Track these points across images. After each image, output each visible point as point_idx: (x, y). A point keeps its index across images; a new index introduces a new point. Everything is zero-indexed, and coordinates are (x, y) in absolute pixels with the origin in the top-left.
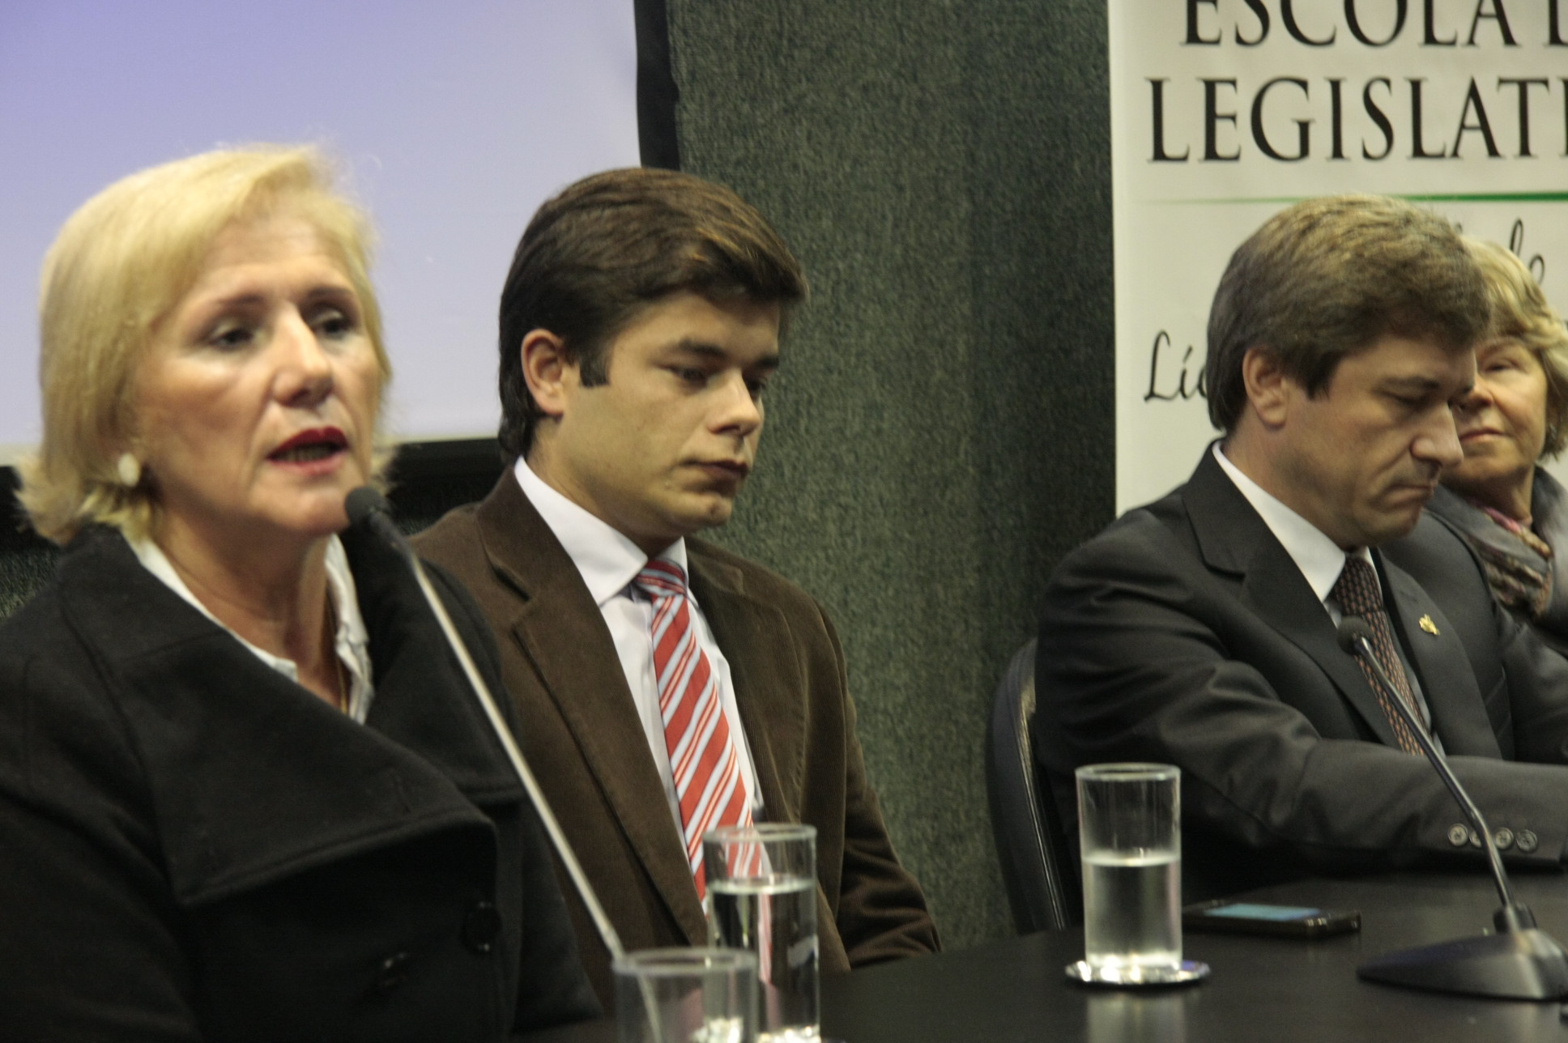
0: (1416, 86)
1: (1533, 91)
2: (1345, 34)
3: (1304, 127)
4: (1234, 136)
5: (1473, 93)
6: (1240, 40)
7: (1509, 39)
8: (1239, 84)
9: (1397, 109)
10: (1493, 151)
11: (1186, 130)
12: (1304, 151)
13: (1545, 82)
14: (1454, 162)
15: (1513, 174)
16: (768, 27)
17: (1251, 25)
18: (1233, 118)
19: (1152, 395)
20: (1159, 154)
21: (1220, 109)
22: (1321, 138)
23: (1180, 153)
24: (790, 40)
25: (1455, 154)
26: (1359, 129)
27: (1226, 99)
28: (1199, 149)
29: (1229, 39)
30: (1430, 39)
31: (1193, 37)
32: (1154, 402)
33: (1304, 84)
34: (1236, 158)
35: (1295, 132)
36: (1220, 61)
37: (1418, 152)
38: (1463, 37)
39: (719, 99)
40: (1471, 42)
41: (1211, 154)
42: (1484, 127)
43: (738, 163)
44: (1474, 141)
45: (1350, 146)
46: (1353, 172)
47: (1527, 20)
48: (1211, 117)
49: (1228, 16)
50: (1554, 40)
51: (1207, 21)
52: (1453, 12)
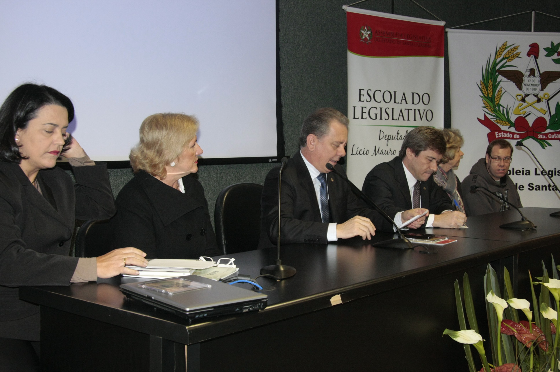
0: (393, 109)
1: (410, 110)
2: (383, 101)
3: (376, 114)
4: (365, 116)
5: (401, 111)
6: (367, 101)
7: (407, 103)
8: (367, 108)
9: (390, 112)
10: (404, 120)
11: (358, 114)
12: (376, 118)
13: (411, 109)
14: (398, 121)
15: (406, 123)
16: (296, 96)
17: (369, 99)
18: (366, 113)
19: (352, 154)
20: (354, 118)
21: (364, 111)
22: (379, 116)
23: (357, 118)
24: (299, 99)
25: (398, 120)
26: (384, 115)
28: (360, 117)
29: (365, 101)
30: (395, 102)
31: (360, 100)
32: (352, 155)
33: (376, 108)
34: (366, 119)
35: (375, 115)
36: (364, 104)
37: (393, 119)
38: (400, 102)
39: (288, 107)
40: (401, 103)
41: (362, 118)
42: (403, 116)
43: (291, 117)
44: (401, 118)
45: (383, 118)
46: (383, 122)
47: (409, 100)
48: (362, 112)
49: (365, 97)
50: (413, 103)
51: (362, 98)
52: (399, 99)
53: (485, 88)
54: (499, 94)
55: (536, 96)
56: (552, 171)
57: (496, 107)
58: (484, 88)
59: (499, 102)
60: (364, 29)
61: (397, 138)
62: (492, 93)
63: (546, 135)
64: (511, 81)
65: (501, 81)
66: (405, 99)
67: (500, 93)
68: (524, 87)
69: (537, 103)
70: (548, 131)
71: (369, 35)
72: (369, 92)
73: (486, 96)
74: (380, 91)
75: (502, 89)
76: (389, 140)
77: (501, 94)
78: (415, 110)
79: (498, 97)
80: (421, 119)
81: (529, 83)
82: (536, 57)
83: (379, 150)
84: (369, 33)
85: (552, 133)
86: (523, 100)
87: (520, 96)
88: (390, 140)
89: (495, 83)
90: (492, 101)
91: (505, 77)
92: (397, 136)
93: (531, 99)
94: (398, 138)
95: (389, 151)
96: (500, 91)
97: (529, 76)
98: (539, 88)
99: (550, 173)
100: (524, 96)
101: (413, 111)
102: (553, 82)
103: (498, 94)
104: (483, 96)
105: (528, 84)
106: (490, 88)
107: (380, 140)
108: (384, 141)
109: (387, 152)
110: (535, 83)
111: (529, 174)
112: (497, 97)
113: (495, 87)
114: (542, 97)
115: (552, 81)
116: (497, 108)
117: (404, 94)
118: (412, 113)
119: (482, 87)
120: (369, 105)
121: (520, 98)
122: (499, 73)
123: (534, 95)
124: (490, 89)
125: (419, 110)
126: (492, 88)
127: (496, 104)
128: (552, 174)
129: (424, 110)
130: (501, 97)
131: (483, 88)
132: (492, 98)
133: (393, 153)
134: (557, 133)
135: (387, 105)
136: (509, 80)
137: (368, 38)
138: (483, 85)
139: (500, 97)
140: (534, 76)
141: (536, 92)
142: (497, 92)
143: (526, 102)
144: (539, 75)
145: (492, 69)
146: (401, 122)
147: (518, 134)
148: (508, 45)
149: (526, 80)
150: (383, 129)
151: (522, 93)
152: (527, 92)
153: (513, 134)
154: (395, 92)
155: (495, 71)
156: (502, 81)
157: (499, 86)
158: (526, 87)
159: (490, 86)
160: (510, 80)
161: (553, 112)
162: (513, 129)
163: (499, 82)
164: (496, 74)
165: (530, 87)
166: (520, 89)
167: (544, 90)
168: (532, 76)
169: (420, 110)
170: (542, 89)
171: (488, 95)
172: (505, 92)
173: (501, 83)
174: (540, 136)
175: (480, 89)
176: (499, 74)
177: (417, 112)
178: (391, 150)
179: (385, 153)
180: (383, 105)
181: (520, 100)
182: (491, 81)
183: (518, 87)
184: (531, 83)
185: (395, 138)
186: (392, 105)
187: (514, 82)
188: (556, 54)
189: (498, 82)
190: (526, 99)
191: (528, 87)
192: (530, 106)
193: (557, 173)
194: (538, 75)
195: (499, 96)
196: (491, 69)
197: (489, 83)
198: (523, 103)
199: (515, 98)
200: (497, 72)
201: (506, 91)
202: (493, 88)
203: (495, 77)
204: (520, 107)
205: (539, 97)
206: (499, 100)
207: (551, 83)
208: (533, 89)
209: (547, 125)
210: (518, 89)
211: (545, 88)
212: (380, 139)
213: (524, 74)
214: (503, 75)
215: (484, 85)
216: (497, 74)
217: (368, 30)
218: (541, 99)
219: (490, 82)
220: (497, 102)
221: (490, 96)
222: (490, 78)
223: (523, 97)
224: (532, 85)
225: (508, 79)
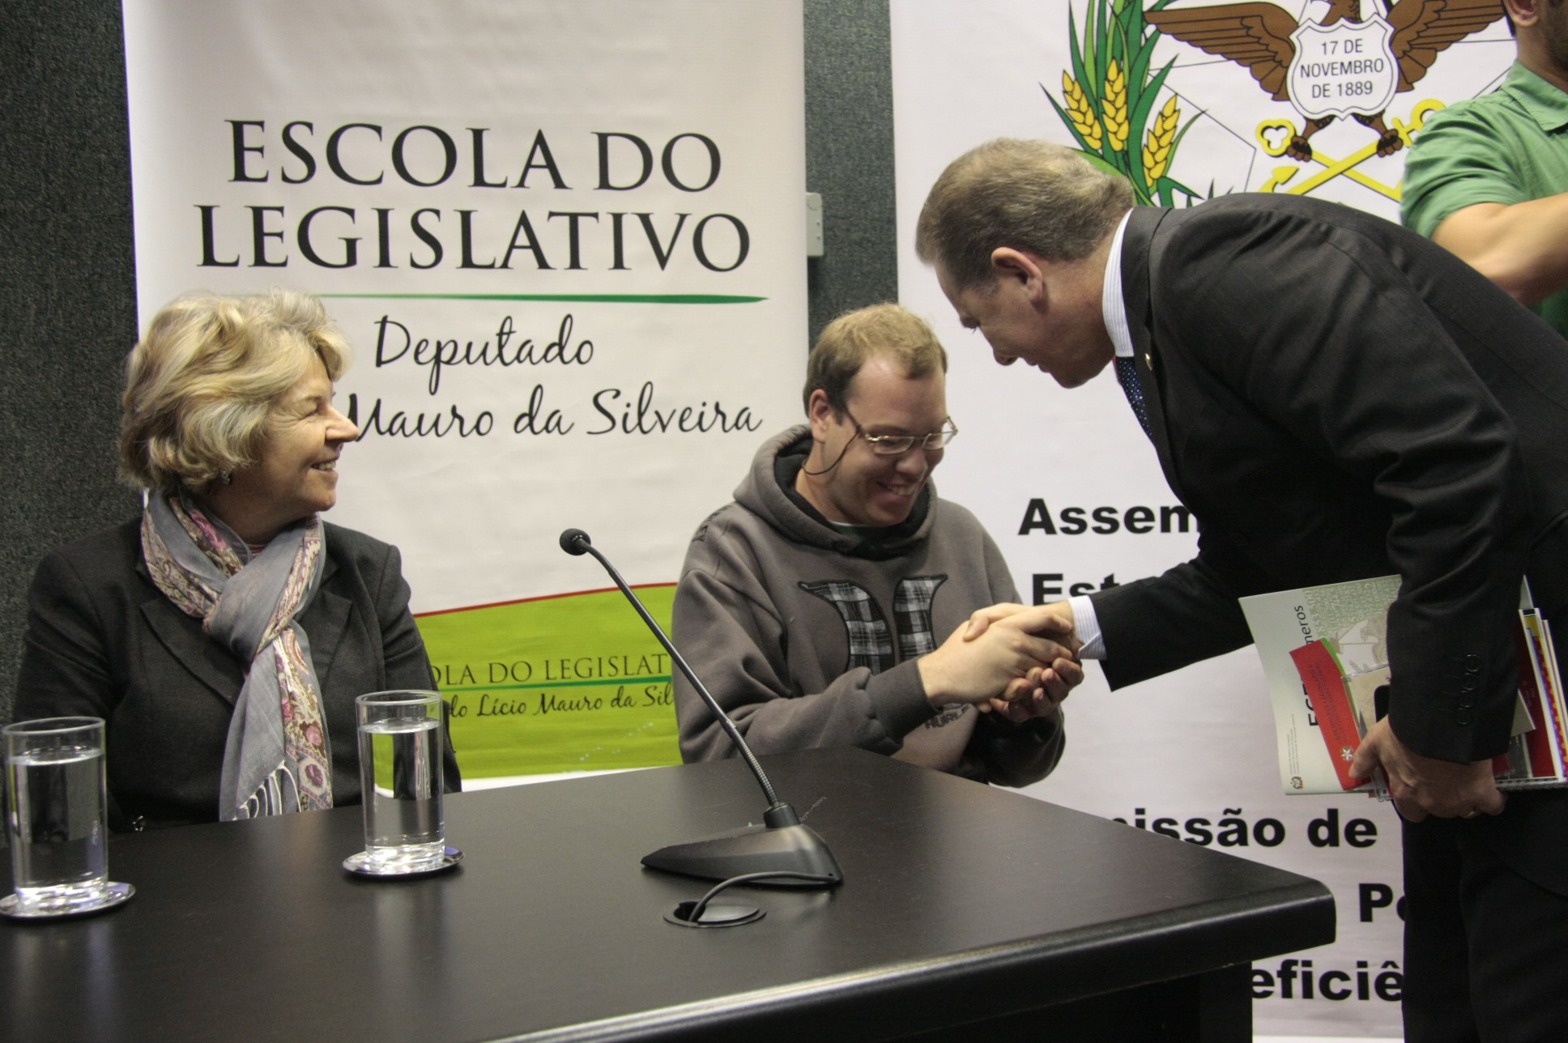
0: (466, 216)
1: (582, 220)
2: (392, 176)
3: (351, 244)
4: (281, 249)
5: (524, 221)
6: (286, 179)
7: (559, 183)
8: (285, 211)
9: (448, 232)
10: (543, 264)
12: (352, 260)
13: (594, 215)
14: (504, 271)
15: (561, 280)
17: (298, 169)
18: (280, 235)
20: (209, 259)
21: (268, 227)
22: (368, 251)
23: (228, 260)
25: (505, 265)
26: (404, 242)
27: (271, 222)
28: (249, 256)
29: (275, 177)
30: (479, 181)
31: (240, 175)
33: (350, 212)
34: (284, 264)
35: (342, 247)
36: (267, 194)
37: (467, 262)
38: (514, 180)
40: (521, 184)
41: (260, 260)
42: (535, 246)
44: (524, 257)
45: (397, 257)
46: (401, 277)
47: (579, 171)
48: (259, 235)
49: (274, 161)
50: (606, 188)
51: (254, 165)
52: (503, 161)
53: (1089, 105)
54: (1165, 131)
55: (1372, 121)
57: (1149, 198)
58: (1084, 106)
59: (1167, 168)
61: (500, 355)
62: (1125, 127)
64: (1229, 59)
65: (1170, 65)
66: (551, 165)
67: (1168, 125)
68: (1297, 82)
69: (1376, 156)
72: (299, 135)
73: (1096, 144)
74: (378, 129)
75: (1181, 104)
76: (443, 366)
77: (1175, 127)
78: (618, 219)
79: (1160, 147)
80: (663, 260)
81: (1326, 60)
83: (376, 414)
86: (1300, 149)
87: (1278, 128)
88: (448, 362)
89: (1142, 78)
90: (1128, 165)
91: (1193, 42)
92: (501, 347)
93: (1343, 141)
94: (509, 353)
95: (447, 417)
96: (1167, 113)
97: (1328, 21)
98: (1385, 78)
100: (1301, 128)
101: (609, 222)
102: (1471, 37)
103: (1159, 132)
104: (1080, 148)
105: (1320, 66)
106: (1112, 103)
107: (384, 366)
108: (410, 374)
109: (436, 424)
110: (1361, 57)
112: (1153, 146)
113: (1140, 98)
114: (1406, 122)
115: (1466, 34)
116: (1156, 199)
117: (540, 140)
118: (596, 232)
119: (1074, 105)
120: (297, 202)
121: (1280, 140)
122: (1156, 24)
123: (1356, 116)
124: (1117, 110)
125: (645, 219)
126: (1126, 102)
127: (1149, 182)
129: (683, 217)
130: (1173, 145)
131: (1078, 110)
132: (1125, 153)
133: (477, 427)
135: (420, 198)
136: (1219, 57)
138: (1077, 93)
139: (1171, 143)
140: (1355, 18)
141: (1368, 105)
142: (1151, 122)
143: (1314, 156)
144: (1384, 12)
145: (1124, 9)
146: (521, 278)
149: (1310, 46)
150: (400, 311)
151: (1291, 115)
152: (1318, 109)
154: (478, 135)
155: (1137, 18)
156: (1175, 64)
157: (1163, 88)
158: (1312, 80)
159: (1117, 94)
160: (1223, 54)
163: (1164, 71)
164: (1143, 30)
165: (1333, 81)
166: (1280, 93)
167: (1415, 85)
168: (1342, 21)
169: (652, 219)
170: (1406, 83)
171: (1104, 138)
172: (1196, 117)
173: (1172, 72)
175: (1064, 116)
176: (1159, 32)
177: (633, 226)
178: (459, 412)
179: (419, 428)
180: (402, 200)
181: (1283, 150)
182: (1120, 70)
183: (1265, 87)
184: (1340, 56)
185: (484, 353)
186: (457, 195)
187: (1241, 61)
189: (1154, 73)
190: (1315, 141)
191: (1321, 80)
192: (1341, 177)
194: (1379, 14)
195: (1164, 141)
196: (1118, 10)
197: (1106, 78)
198: (1301, 164)
199: (1254, 138)
200: (1148, 24)
201: (1203, 112)
202: (1132, 102)
203: (1141, 48)
204: (1283, 184)
205: (1389, 126)
206: (1168, 160)
207: (1455, 47)
208: (1352, 89)
210: (1270, 95)
211: (1421, 75)
212: (379, 363)
213: (1296, 18)
214: (1179, 36)
215: (1083, 92)
216: (1150, 30)
218: (1402, 135)
219: (1112, 73)
220: (1156, 173)
221: (1117, 146)
222: (1113, 58)
223: (1300, 133)
224: (1346, 68)
225: (1208, 49)
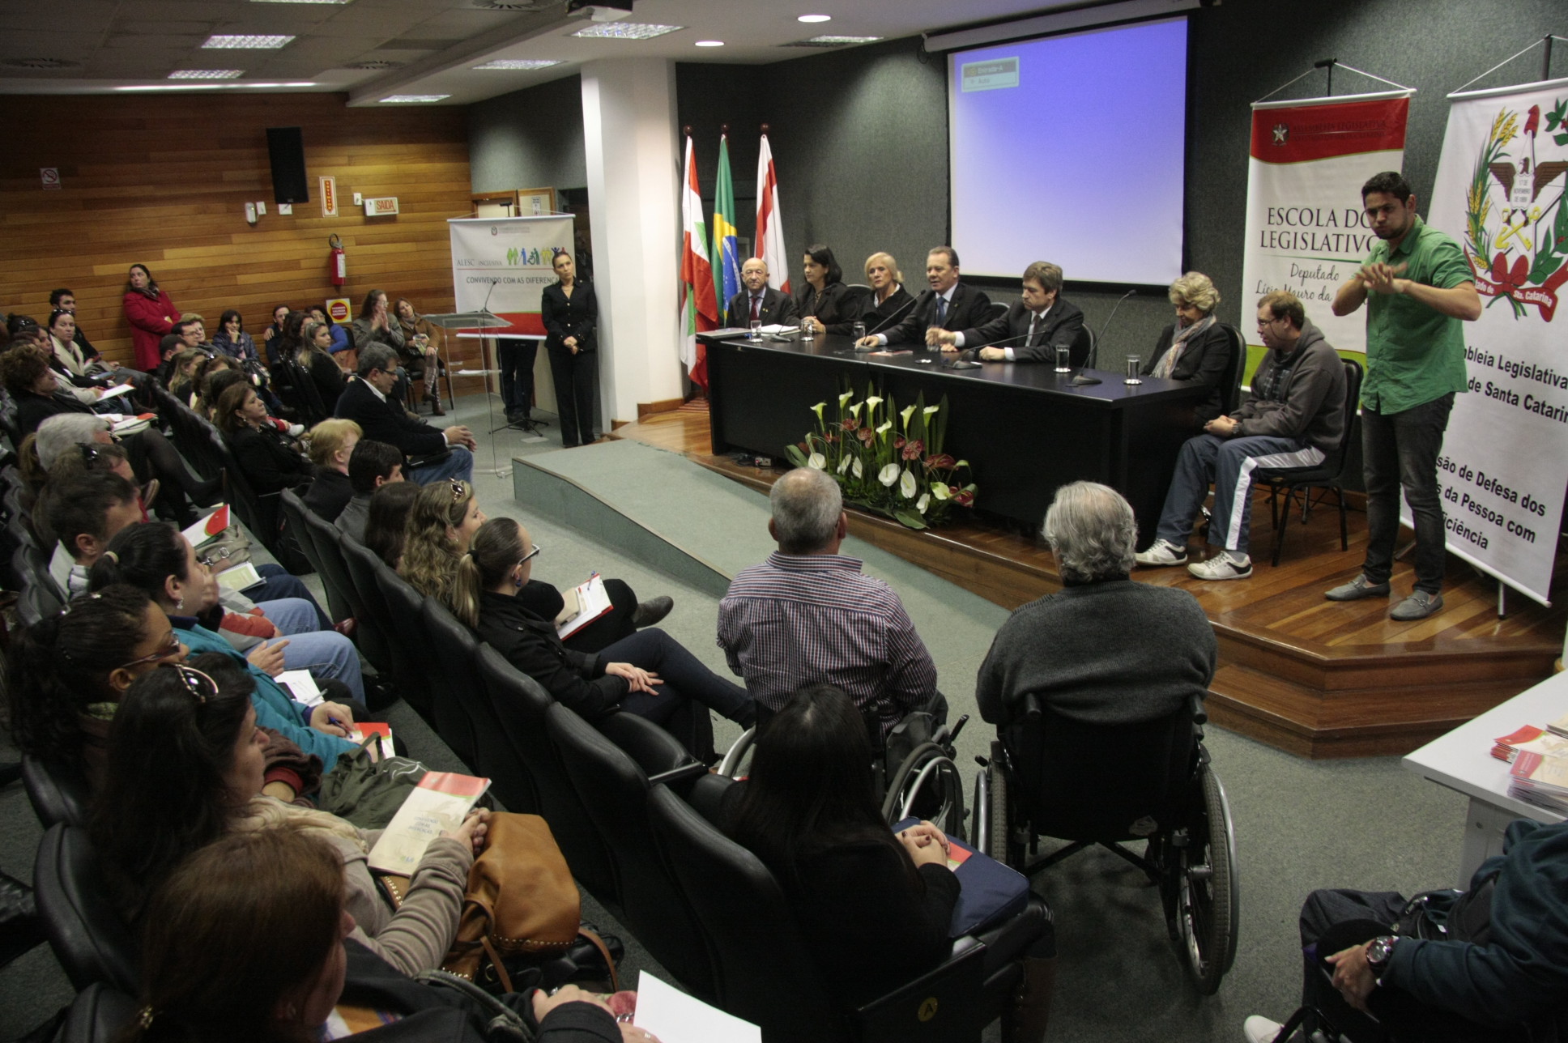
0: (1314, 235)
2: (1299, 223)
3: (1289, 242)
4: (1275, 243)
5: (1327, 237)
6: (1278, 224)
7: (1336, 225)
8: (1276, 232)
9: (1309, 239)
10: (1330, 250)
12: (1288, 247)
13: (1343, 235)
15: (1334, 255)
17: (1280, 221)
18: (1275, 239)
19: (1257, 292)
20: (1262, 246)
22: (1292, 244)
23: (1266, 245)
25: (1321, 250)
26: (1300, 243)
27: (1274, 236)
28: (1269, 245)
29: (1276, 224)
30: (1318, 225)
31: (1269, 223)
33: (1289, 233)
34: (1275, 247)
35: (1287, 243)
36: (1274, 228)
37: (1313, 249)
38: (1326, 224)
40: (1327, 226)
41: (1272, 247)
42: (1328, 244)
44: (1326, 247)
45: (1298, 246)
46: (1299, 253)
47: (1341, 221)
48: (1272, 239)
49: (1275, 219)
50: (1346, 226)
51: (1272, 220)
52: (1323, 220)
53: (1474, 196)
54: (1485, 209)
55: (1524, 212)
56: (1518, 366)
57: (1478, 233)
58: (1472, 197)
59: (1483, 224)
60: (1277, 129)
61: (1317, 276)
62: (1478, 206)
63: (1523, 291)
64: (1502, 184)
65: (1490, 184)
66: (1334, 220)
67: (1486, 207)
68: (1513, 195)
69: (1523, 227)
70: (1528, 285)
71: (1284, 135)
72: (1281, 211)
73: (1472, 211)
74: (1297, 209)
75: (1490, 200)
78: (1348, 236)
79: (1483, 215)
80: (1358, 249)
81: (1519, 187)
82: (1534, 135)
84: (1284, 131)
85: (1532, 290)
86: (1508, 221)
87: (1506, 212)
88: (1306, 277)
90: (1476, 221)
91: (1496, 176)
92: (1318, 274)
93: (1518, 219)
94: (1319, 277)
96: (1487, 202)
97: (1522, 173)
98: (1529, 196)
99: (1515, 369)
100: (1510, 212)
101: (1346, 237)
102: (1549, 184)
105: (1518, 190)
106: (1478, 196)
107: (1293, 277)
108: (1297, 279)
110: (1526, 187)
111: (1492, 365)
113: (1483, 195)
114: (1531, 215)
115: (1548, 182)
117: (1333, 213)
118: (1343, 240)
121: (1506, 216)
123: (1522, 210)
124: (1478, 199)
125: (1355, 236)
126: (1480, 197)
127: (1479, 228)
128: (1516, 372)
129: (1364, 236)
132: (1476, 216)
133: (1310, 297)
134: (1539, 291)
135: (1305, 229)
136: (1499, 183)
137: (1282, 139)
140: (1527, 172)
141: (1525, 206)
143: (1511, 224)
144: (1534, 171)
146: (1325, 254)
147: (1493, 286)
148: (1506, 112)
149: (1518, 181)
150: (1296, 261)
151: (1508, 207)
152: (1515, 206)
153: (1488, 284)
154: (1318, 210)
155: (1486, 165)
157: (1488, 192)
158: (1515, 195)
159: (1479, 193)
161: (1539, 248)
162: (1488, 277)
164: (1487, 170)
165: (1520, 195)
166: (1509, 199)
167: (1535, 201)
168: (1525, 173)
170: (1533, 199)
171: (1474, 209)
172: (1492, 205)
174: (1517, 295)
177: (1351, 238)
178: (1307, 291)
180: (1300, 229)
181: (1505, 221)
183: (1506, 196)
185: (1314, 275)
186: (1313, 228)
187: (1504, 186)
188: (1560, 124)
189: (1487, 186)
190: (1513, 219)
191: (1517, 195)
192: (1514, 234)
193: (1524, 372)
194: (1532, 171)
195: (1485, 213)
196: (1484, 162)
197: (1478, 188)
200: (1489, 168)
201: (1493, 203)
203: (1486, 177)
204: (1504, 233)
205: (1528, 215)
206: (1484, 220)
207: (1545, 187)
209: (1529, 273)
210: (1507, 199)
211: (1536, 196)
213: (1516, 170)
214: (1493, 173)
215: (1473, 191)
217: (1283, 128)
218: (1529, 219)
219: (1479, 184)
220: (1481, 225)
221: (1476, 212)
222: (1480, 180)
223: (1510, 214)
225: (1498, 179)
